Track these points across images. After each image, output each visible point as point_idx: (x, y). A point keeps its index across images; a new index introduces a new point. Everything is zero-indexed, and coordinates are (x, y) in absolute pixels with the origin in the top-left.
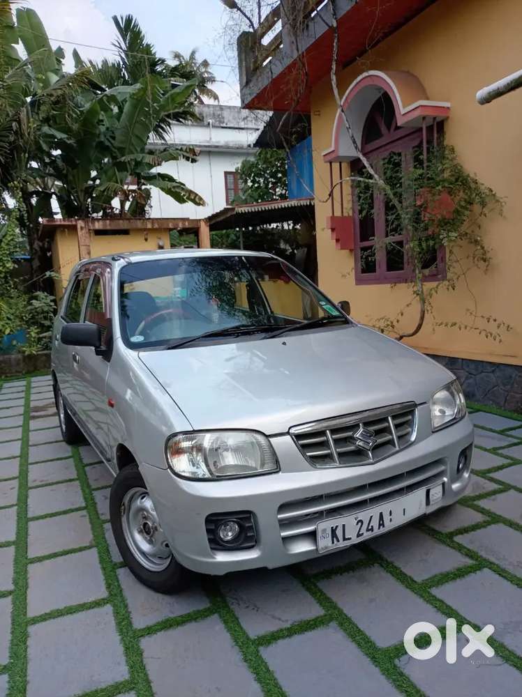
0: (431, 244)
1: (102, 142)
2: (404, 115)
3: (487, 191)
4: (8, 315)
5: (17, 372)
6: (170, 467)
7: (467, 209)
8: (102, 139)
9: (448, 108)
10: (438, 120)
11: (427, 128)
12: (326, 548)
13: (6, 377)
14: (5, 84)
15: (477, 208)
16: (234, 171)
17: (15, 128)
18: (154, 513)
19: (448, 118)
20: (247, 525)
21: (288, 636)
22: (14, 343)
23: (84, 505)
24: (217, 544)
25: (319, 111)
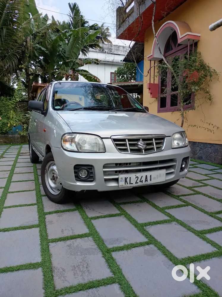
0: (188, 92)
1: (60, 54)
2: (180, 39)
3: (213, 71)
4: (16, 120)
5: (17, 142)
6: (62, 147)
7: (204, 78)
8: (60, 53)
9: (199, 36)
10: (195, 41)
11: (190, 45)
12: (122, 186)
13: (13, 144)
14: (22, 27)
15: (208, 78)
16: (114, 72)
17: (24, 45)
18: (57, 171)
19: (199, 41)
20: (91, 171)
21: (103, 217)
22: (17, 130)
23: (34, 179)
24: (78, 178)
25: (148, 40)
